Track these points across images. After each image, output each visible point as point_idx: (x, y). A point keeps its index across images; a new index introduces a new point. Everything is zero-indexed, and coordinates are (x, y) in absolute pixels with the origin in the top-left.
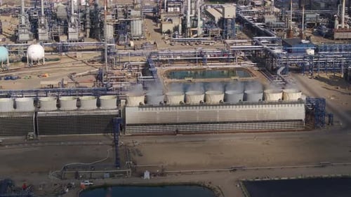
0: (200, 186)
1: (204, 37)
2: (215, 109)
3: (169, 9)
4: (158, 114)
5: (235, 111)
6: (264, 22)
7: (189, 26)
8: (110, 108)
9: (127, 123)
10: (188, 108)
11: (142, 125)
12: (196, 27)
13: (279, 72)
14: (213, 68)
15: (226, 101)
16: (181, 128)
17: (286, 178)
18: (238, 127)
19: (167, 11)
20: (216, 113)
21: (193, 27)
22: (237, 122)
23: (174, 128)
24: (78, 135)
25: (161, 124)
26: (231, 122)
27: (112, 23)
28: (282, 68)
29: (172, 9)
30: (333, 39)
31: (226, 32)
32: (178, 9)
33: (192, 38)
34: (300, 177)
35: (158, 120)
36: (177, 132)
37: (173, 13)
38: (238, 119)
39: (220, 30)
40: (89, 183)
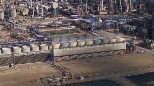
0: (107, 80)
1: (44, 16)
2: (91, 47)
3: (20, 5)
4: (67, 51)
5: (99, 47)
6: (67, 9)
7: (38, 12)
8: (45, 50)
9: (54, 56)
10: (80, 47)
11: (60, 56)
12: (41, 12)
13: (92, 30)
14: (61, 30)
15: (95, 44)
16: (77, 56)
17: (140, 74)
18: (100, 54)
19: (19, 6)
20: (91, 49)
21: (39, 12)
22: (100, 52)
23: (74, 57)
24: (33, 63)
25: (69, 55)
26: (97, 52)
27: (4, 12)
28: (94, 28)
29: (21, 5)
30: (99, 15)
31: (54, 14)
32: (24, 5)
33: (39, 17)
34: (145, 73)
35: (67, 54)
36: (76, 58)
37: (22, 7)
38: (100, 51)
39: (51, 13)
40: (60, 84)
